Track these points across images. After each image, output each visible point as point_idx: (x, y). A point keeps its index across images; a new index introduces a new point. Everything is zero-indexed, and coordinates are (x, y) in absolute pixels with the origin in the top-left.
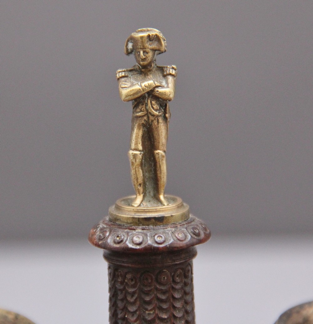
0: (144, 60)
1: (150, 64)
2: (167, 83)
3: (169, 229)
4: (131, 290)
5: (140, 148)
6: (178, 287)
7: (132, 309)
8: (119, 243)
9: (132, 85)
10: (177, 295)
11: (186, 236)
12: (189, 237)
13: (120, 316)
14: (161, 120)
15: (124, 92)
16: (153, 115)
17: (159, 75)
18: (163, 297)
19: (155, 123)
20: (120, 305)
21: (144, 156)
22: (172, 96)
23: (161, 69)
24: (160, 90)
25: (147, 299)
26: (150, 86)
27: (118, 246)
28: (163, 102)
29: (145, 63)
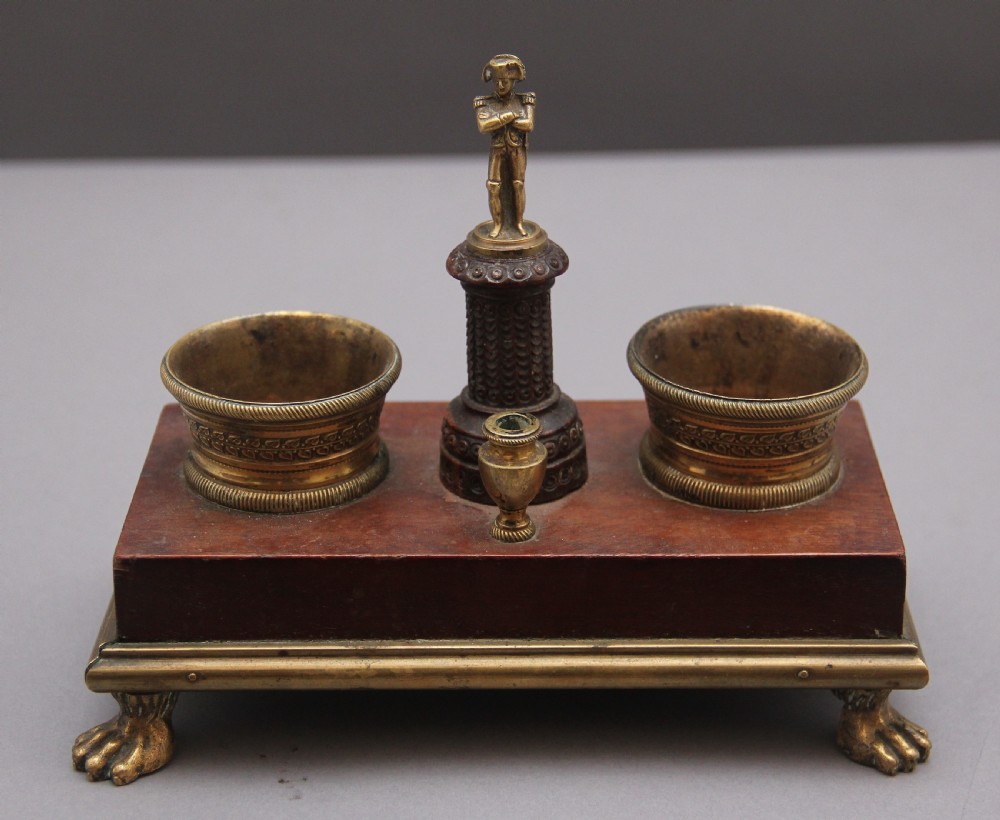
0: (503, 90)
1: (509, 94)
2: (526, 113)
3: (529, 262)
4: (490, 320)
5: (499, 178)
6: (536, 316)
7: (492, 338)
8: (478, 276)
9: (491, 117)
10: (535, 324)
11: (545, 270)
12: (548, 270)
13: (478, 343)
14: (520, 151)
15: (483, 123)
16: (512, 147)
17: (517, 105)
18: (521, 327)
19: (514, 154)
20: (478, 333)
21: (502, 186)
22: (531, 127)
23: (520, 98)
24: (520, 121)
25: (506, 328)
26: (509, 117)
27: (477, 280)
28: (522, 133)
29: (504, 93)
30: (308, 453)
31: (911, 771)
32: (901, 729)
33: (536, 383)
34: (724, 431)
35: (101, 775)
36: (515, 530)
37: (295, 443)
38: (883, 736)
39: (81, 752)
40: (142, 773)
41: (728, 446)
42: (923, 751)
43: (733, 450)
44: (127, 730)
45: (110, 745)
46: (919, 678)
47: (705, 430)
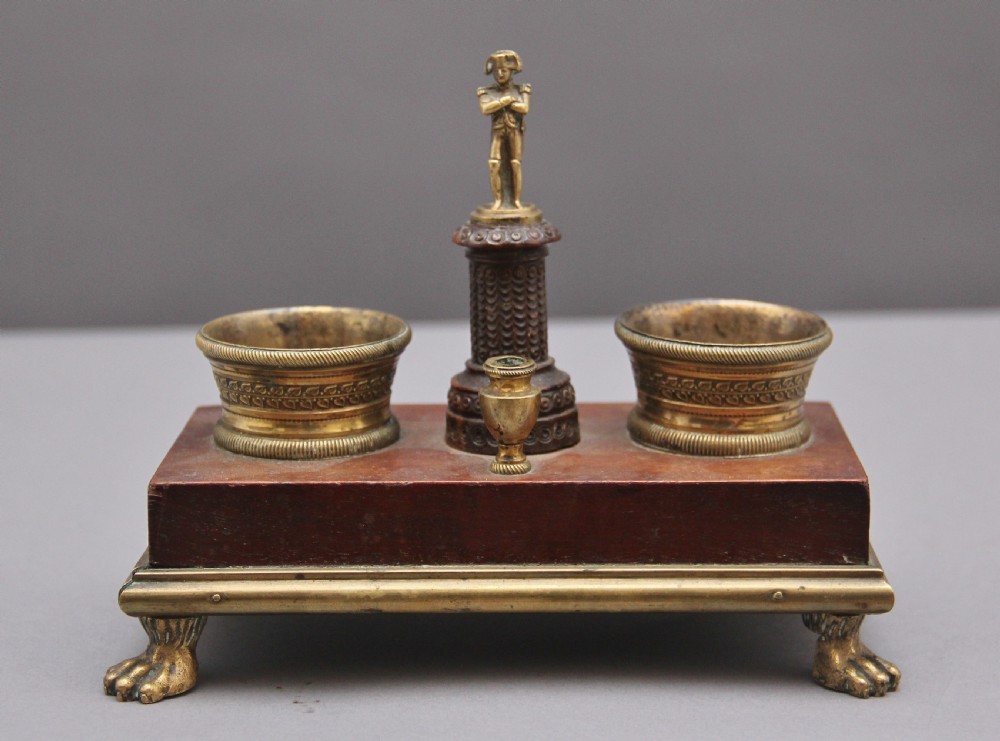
0: (501, 78)
1: (507, 82)
2: (523, 98)
3: (525, 229)
4: (491, 284)
5: (499, 156)
6: (532, 281)
7: (490, 301)
8: (480, 240)
9: (491, 100)
10: (531, 289)
11: (539, 235)
12: (542, 235)
13: (480, 308)
14: (517, 132)
15: (485, 106)
16: (510, 128)
17: (516, 92)
18: (519, 290)
19: (512, 135)
20: (480, 297)
21: (502, 165)
22: (527, 110)
23: (517, 87)
24: (516, 105)
25: (505, 292)
26: (507, 101)
27: (479, 243)
28: (519, 116)
29: (503, 81)
30: (326, 403)
31: (882, 695)
32: (873, 659)
33: (533, 345)
34: (703, 380)
35: (130, 695)
36: (512, 463)
37: (316, 391)
38: (853, 663)
39: (112, 677)
40: (167, 695)
41: (706, 395)
42: (893, 679)
43: (710, 399)
44: (154, 657)
45: (139, 670)
46: (884, 601)
47: (685, 380)
